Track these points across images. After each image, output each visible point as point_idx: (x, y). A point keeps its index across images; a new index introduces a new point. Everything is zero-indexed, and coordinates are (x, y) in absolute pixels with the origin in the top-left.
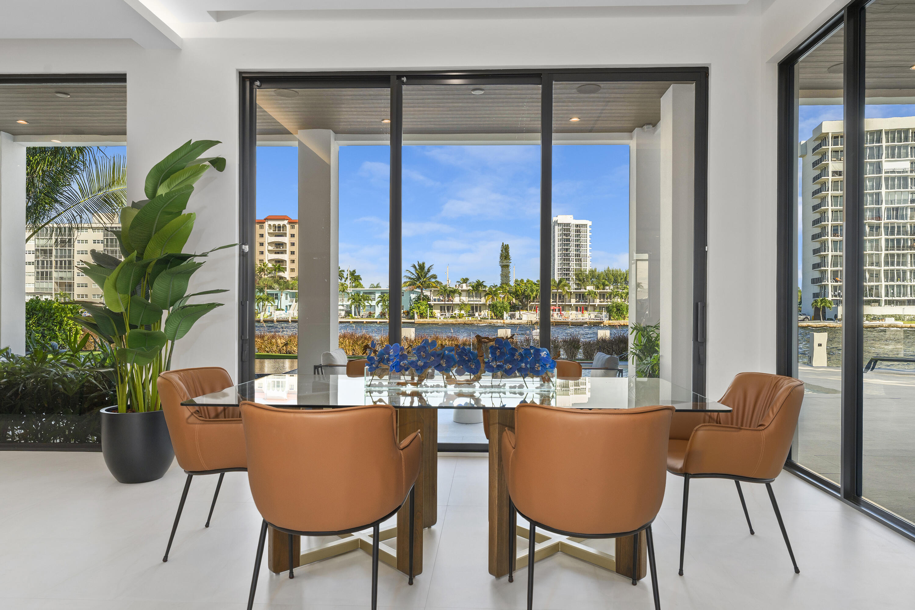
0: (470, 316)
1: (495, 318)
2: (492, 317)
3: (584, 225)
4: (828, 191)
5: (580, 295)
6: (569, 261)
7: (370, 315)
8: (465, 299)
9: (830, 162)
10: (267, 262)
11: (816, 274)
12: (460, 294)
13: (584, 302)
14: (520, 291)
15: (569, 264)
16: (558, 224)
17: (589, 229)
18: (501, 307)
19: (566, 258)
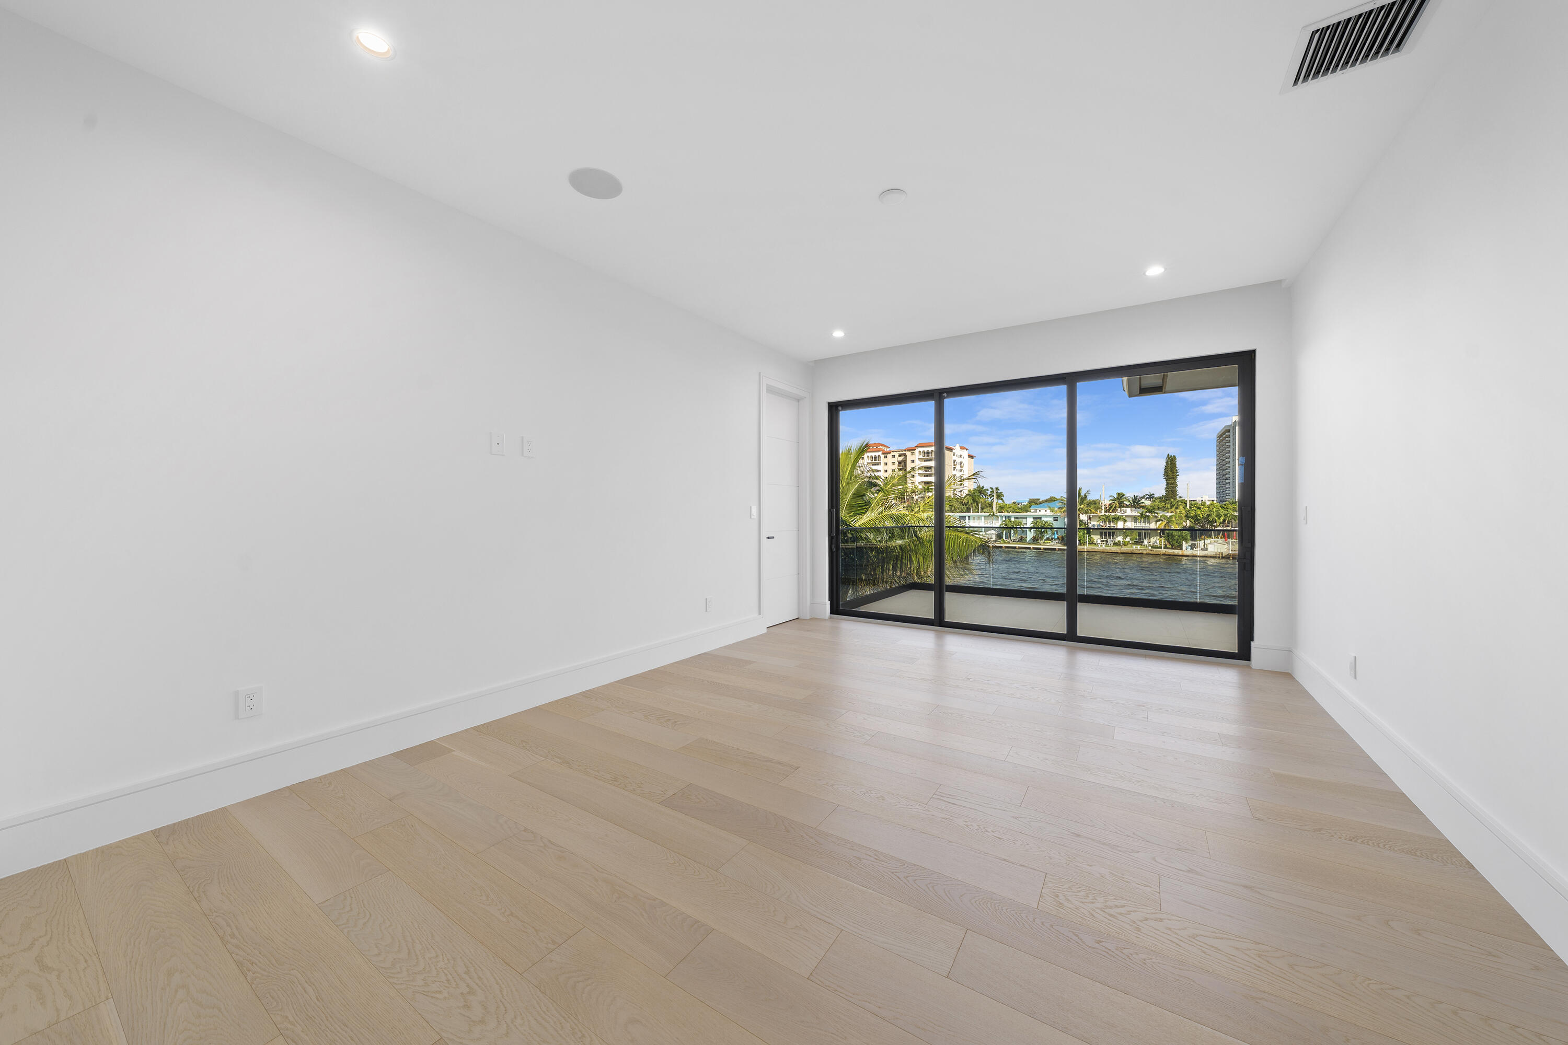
0: (1136, 543)
1: (1170, 546)
2: (1166, 545)
7: (1022, 540)
8: (1130, 525)
10: (918, 484)
12: (1125, 521)
14: (1201, 515)
18: (1179, 536)
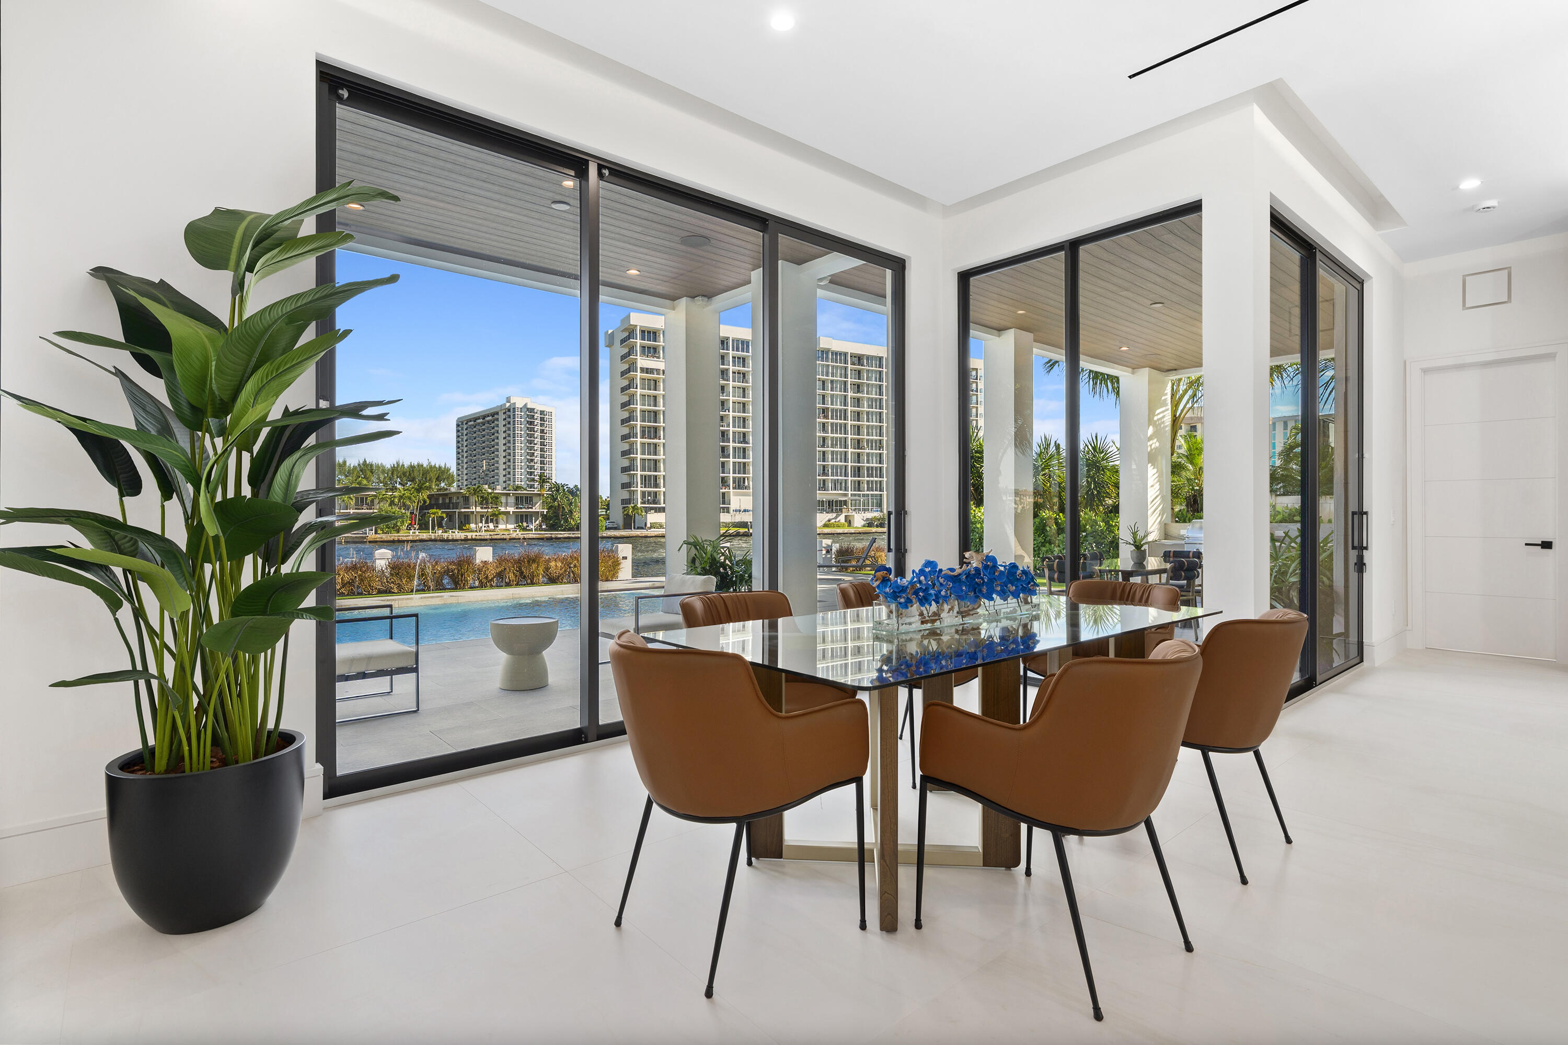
9: (638, 357)
11: (625, 479)
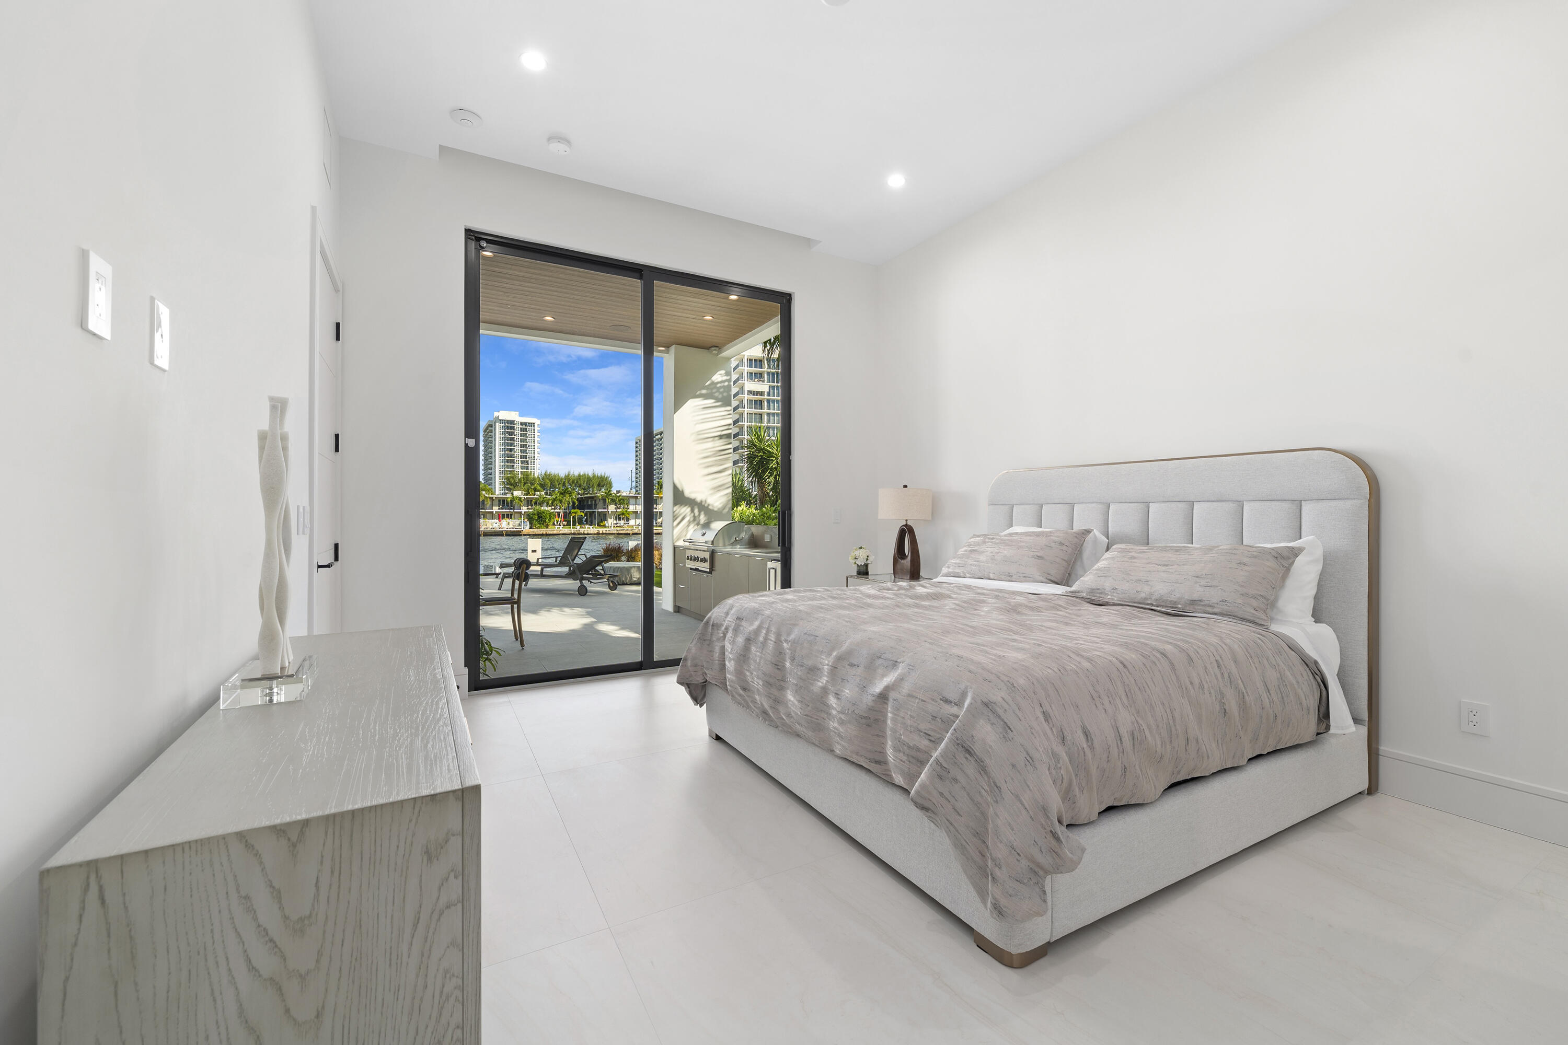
3: (531, 423)
4: (744, 408)
5: (504, 501)
6: (514, 463)
13: (508, 509)
15: (513, 466)
16: (500, 420)
17: (537, 428)
19: (509, 458)
